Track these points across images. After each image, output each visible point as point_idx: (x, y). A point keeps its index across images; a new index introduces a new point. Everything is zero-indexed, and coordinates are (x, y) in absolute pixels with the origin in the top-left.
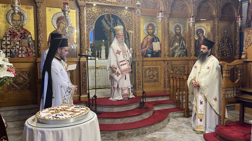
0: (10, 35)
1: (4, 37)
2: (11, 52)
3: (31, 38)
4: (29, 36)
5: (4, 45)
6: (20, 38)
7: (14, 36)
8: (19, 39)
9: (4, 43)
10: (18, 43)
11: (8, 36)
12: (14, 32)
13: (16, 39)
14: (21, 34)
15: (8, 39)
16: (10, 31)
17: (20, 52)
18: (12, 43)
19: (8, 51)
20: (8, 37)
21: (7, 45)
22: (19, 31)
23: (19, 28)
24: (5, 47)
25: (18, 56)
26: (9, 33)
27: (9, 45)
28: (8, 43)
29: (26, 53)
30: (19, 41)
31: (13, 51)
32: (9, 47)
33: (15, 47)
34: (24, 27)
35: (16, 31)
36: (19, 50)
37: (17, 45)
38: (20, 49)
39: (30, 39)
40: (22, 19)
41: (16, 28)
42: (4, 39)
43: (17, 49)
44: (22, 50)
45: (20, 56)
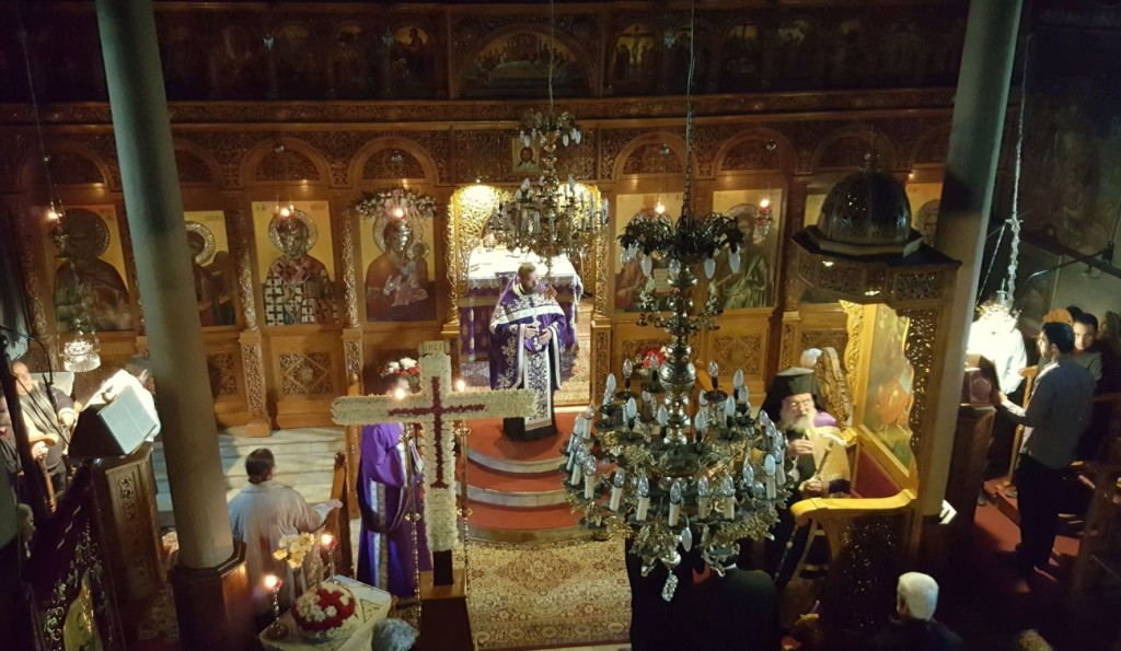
0: (281, 273)
1: (268, 278)
2: (285, 312)
3: (327, 277)
4: (323, 273)
5: (269, 296)
6: (303, 278)
7: (290, 275)
8: (301, 282)
9: (269, 291)
10: (298, 291)
11: (276, 275)
12: (288, 267)
13: (293, 282)
14: (304, 269)
15: (277, 282)
16: (279, 265)
17: (304, 310)
18: (286, 292)
19: (279, 308)
20: (277, 278)
21: (275, 296)
22: (299, 262)
23: (299, 256)
24: (272, 301)
25: (300, 320)
26: (279, 269)
27: (279, 295)
28: (278, 291)
29: (317, 312)
30: (302, 286)
31: (289, 308)
32: (279, 300)
33: (294, 299)
34: (310, 253)
35: (292, 263)
36: (302, 306)
37: (296, 295)
38: (304, 303)
39: (325, 280)
40: (305, 235)
41: (293, 256)
42: (269, 283)
43: (298, 303)
44: (308, 307)
45: (305, 319)
